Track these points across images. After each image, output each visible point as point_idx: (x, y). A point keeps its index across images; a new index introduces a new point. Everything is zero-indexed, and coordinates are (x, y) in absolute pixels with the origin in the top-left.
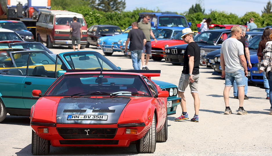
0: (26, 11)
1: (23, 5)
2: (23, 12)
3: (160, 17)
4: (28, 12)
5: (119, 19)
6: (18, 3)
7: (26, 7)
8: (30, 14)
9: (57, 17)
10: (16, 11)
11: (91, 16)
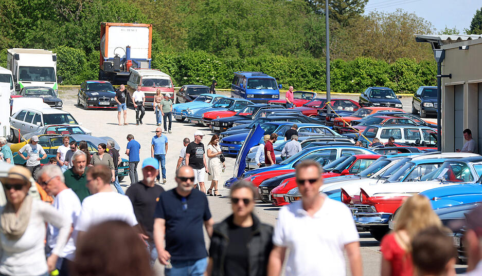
0: (124, 64)
1: (121, 57)
2: (121, 66)
3: (249, 79)
4: (126, 65)
5: (242, 66)
6: (115, 56)
7: (124, 60)
8: (128, 68)
9: (144, 78)
10: (113, 65)
11: (208, 64)
